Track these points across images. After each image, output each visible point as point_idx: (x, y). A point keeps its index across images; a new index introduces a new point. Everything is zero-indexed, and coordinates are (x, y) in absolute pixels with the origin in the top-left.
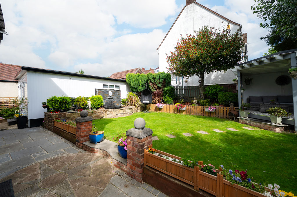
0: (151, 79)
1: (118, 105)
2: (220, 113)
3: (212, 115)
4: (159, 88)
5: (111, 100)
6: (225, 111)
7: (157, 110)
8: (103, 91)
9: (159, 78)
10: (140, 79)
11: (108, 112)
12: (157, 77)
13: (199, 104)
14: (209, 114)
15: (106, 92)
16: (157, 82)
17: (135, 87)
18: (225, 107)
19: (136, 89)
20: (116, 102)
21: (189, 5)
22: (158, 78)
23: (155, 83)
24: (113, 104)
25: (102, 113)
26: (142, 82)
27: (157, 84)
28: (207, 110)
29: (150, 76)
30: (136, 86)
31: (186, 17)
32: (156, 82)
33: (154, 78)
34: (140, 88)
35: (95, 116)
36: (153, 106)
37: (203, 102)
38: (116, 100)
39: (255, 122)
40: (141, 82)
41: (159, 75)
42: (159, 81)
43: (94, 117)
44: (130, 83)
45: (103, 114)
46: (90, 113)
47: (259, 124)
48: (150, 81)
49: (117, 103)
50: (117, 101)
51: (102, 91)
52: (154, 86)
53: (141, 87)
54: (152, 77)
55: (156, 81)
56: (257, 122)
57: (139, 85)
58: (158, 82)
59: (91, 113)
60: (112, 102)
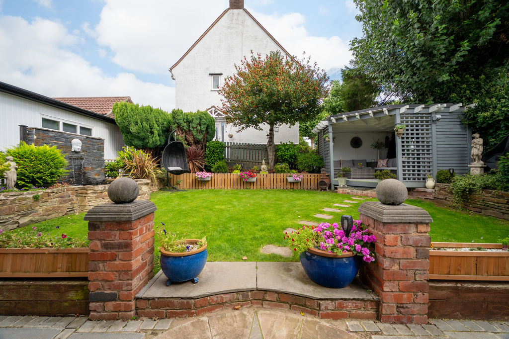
0: (181, 121)
1: (96, 177)
2: (306, 183)
3: (295, 187)
4: (197, 142)
5: (77, 162)
6: (312, 180)
7: (197, 184)
8: (54, 135)
9: (200, 123)
10: (154, 119)
11: (91, 195)
12: (197, 119)
13: (271, 171)
14: (292, 186)
15: (64, 140)
16: (195, 129)
17: (140, 135)
18: (309, 175)
19: (143, 139)
20: (93, 169)
21: (235, 10)
22: (198, 121)
23: (189, 130)
24: (85, 173)
25: (66, 198)
26: (158, 126)
27: (195, 134)
28: (290, 179)
29: (179, 116)
30: (143, 134)
31: (229, 27)
32: (191, 129)
33: (189, 122)
34: (156, 139)
35: (47, 210)
36: (186, 178)
37: (281, 168)
38: (92, 164)
39: (361, 190)
40: (156, 125)
41: (199, 117)
42: (199, 127)
43: (40, 211)
44: (126, 123)
45: (70, 200)
46: (26, 199)
47: (365, 192)
48: (179, 126)
49: (96, 172)
50: (94, 166)
51: (50, 134)
52: (186, 137)
53: (158, 138)
54: (184, 119)
55: (193, 128)
56: (363, 190)
57: (152, 133)
58: (197, 130)
59: (30, 202)
60: (80, 167)
